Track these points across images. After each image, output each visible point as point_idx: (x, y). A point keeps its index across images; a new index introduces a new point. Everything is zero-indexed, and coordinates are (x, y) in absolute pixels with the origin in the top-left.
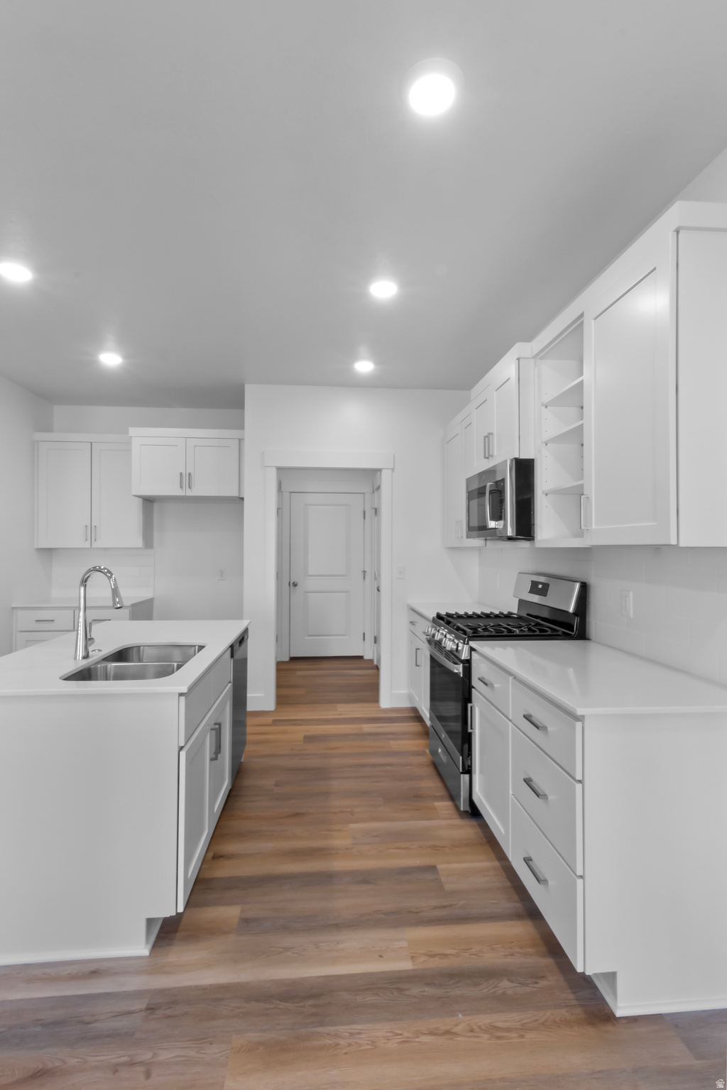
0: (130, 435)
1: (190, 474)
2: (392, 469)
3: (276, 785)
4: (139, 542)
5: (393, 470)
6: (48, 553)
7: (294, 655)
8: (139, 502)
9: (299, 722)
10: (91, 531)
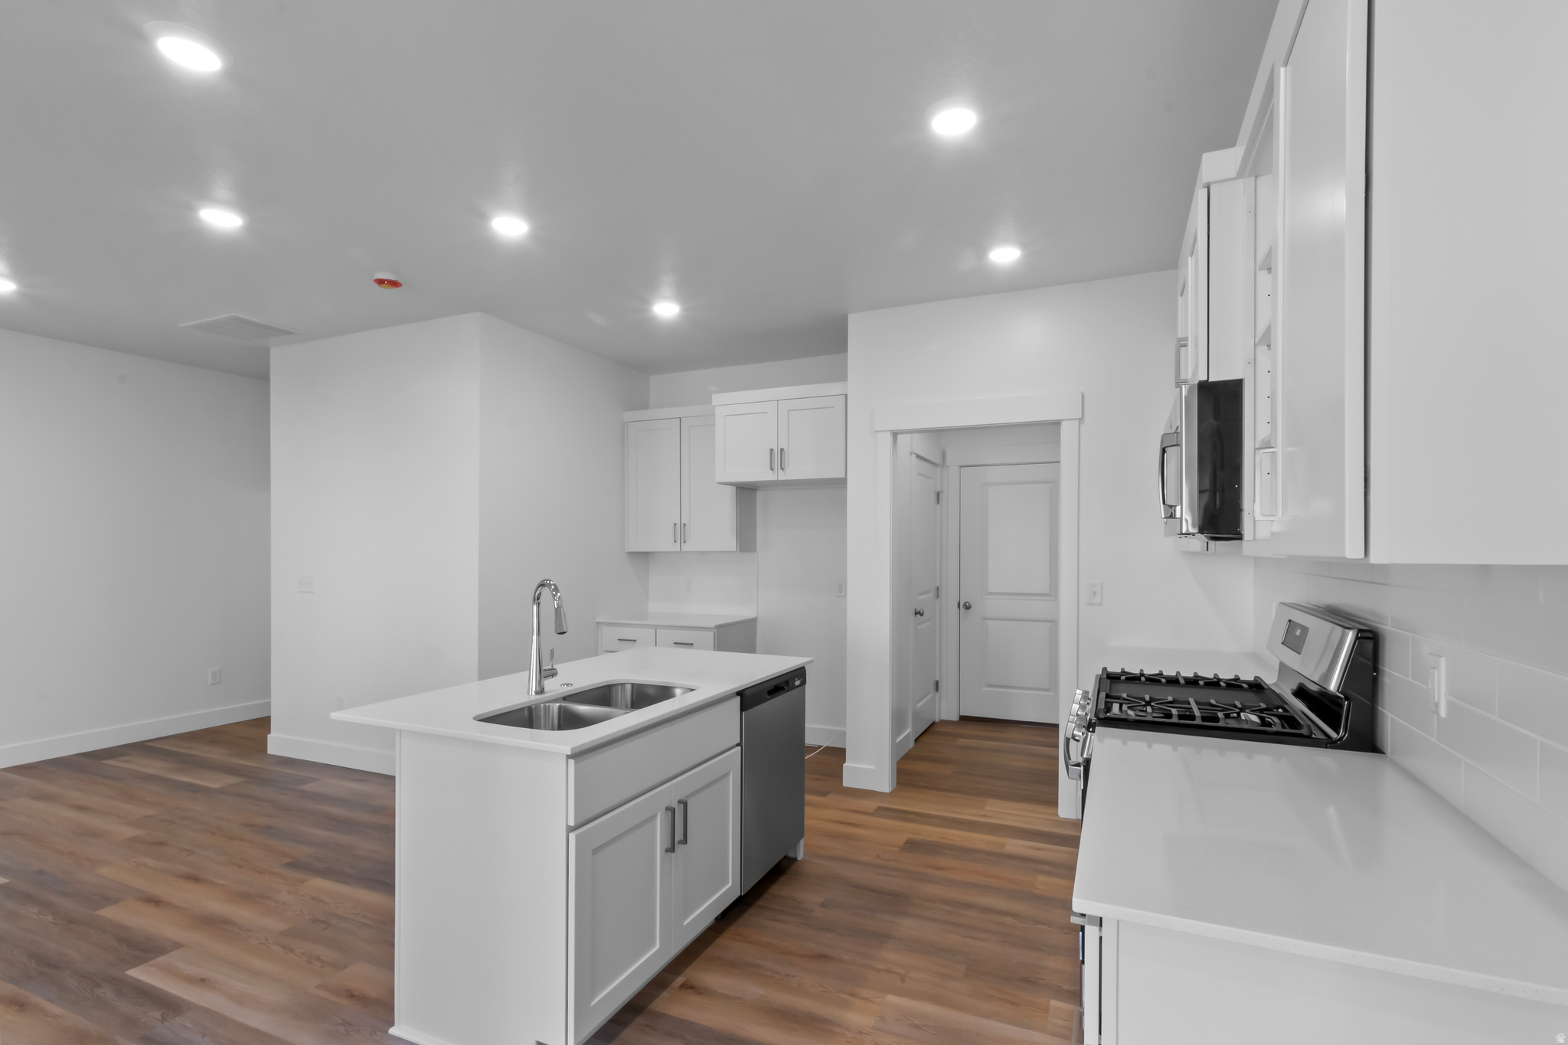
0: (714, 404)
1: (782, 450)
2: (1079, 419)
3: (823, 905)
4: (732, 544)
5: (1081, 420)
6: (643, 558)
7: (964, 713)
8: (729, 494)
9: (912, 817)
10: (681, 531)
